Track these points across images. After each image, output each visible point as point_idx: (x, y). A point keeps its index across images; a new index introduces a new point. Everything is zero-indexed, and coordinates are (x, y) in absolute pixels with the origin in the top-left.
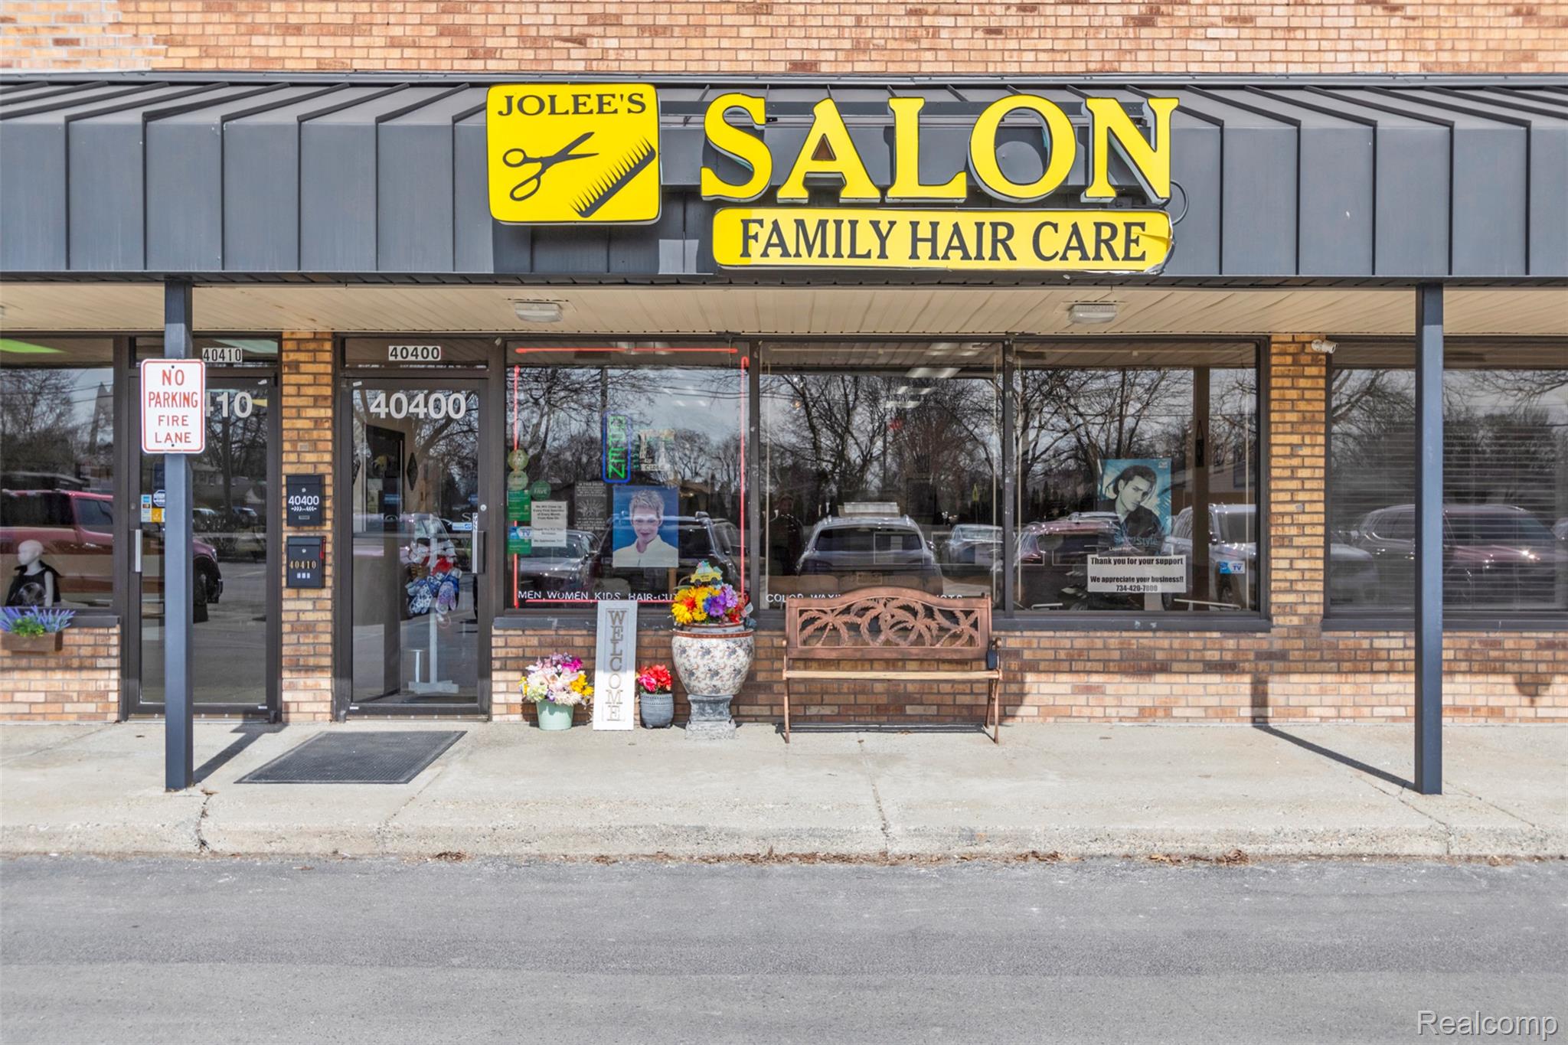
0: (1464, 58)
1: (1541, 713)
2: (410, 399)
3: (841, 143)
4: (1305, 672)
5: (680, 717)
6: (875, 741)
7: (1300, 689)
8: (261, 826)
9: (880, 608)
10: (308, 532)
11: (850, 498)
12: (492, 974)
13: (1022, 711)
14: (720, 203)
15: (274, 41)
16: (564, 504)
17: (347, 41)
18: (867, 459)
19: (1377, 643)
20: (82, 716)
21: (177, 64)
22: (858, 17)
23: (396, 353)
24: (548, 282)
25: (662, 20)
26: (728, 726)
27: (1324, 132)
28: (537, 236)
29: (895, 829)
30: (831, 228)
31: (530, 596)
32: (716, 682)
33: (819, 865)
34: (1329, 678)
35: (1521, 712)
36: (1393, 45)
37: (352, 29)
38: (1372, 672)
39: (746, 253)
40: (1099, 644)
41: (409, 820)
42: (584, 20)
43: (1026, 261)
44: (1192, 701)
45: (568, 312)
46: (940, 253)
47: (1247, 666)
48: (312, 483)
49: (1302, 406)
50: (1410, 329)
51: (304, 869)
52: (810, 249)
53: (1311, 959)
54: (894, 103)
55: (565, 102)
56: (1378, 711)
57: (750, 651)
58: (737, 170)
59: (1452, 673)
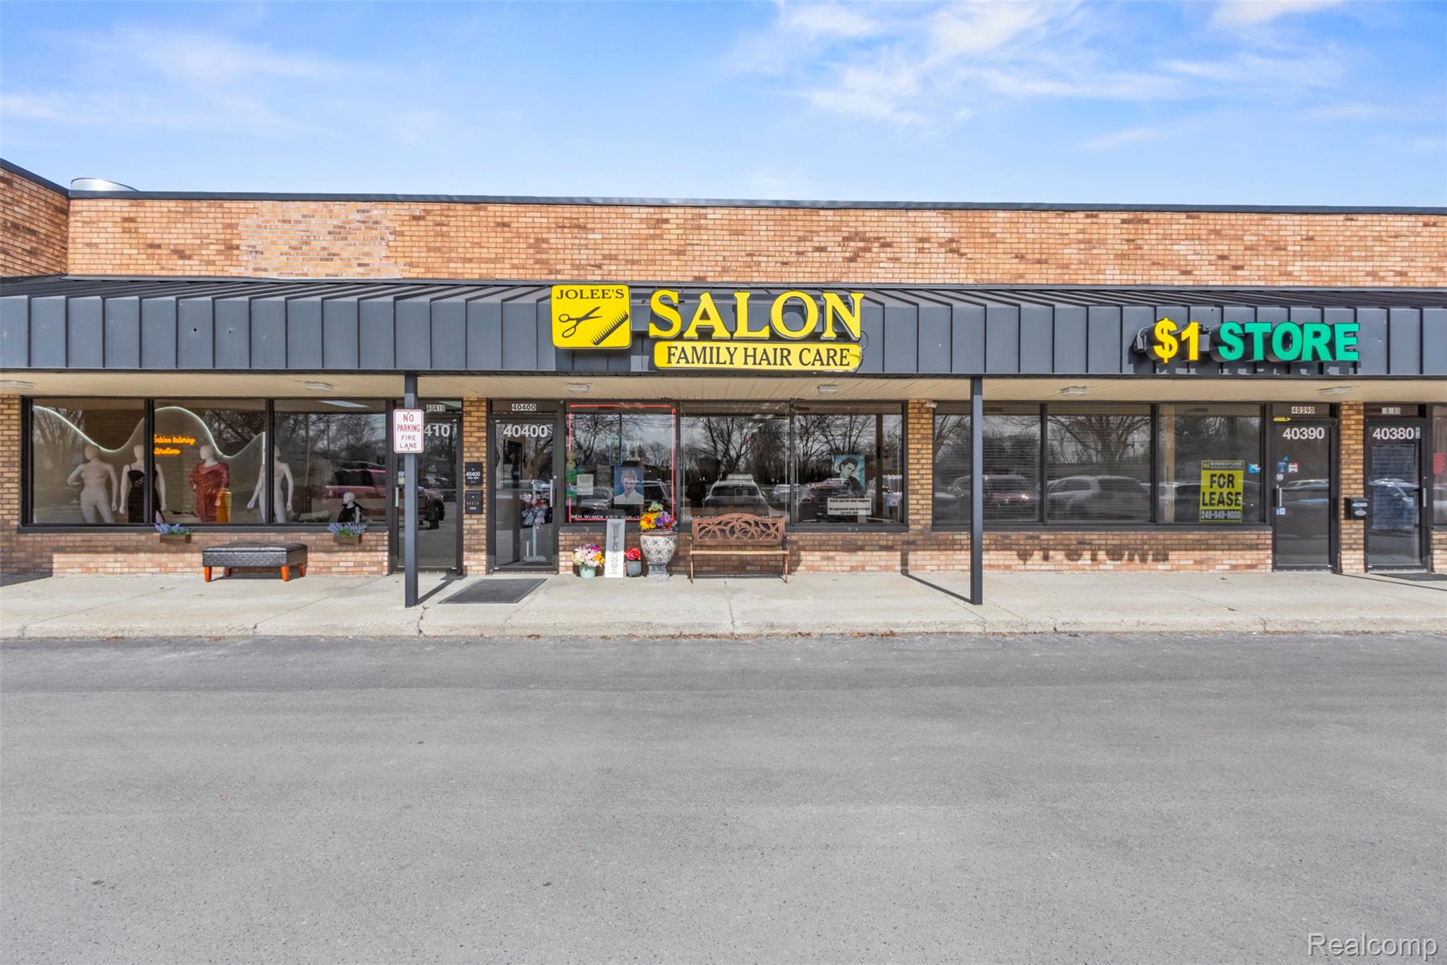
0: (993, 277)
1: (1028, 567)
2: (522, 428)
3: (713, 312)
4: (924, 550)
5: (644, 572)
6: (731, 582)
7: (921, 558)
8: (447, 623)
9: (735, 522)
10: (475, 488)
11: (731, 472)
12: (548, 692)
13: (799, 568)
14: (658, 339)
15: (459, 265)
16: (592, 476)
17: (493, 266)
18: (739, 457)
19: (956, 537)
20: (371, 573)
21: (415, 275)
22: (724, 257)
23: (515, 407)
24: (580, 375)
25: (636, 257)
26: (666, 576)
27: (930, 309)
28: (574, 354)
29: (738, 623)
30: (708, 351)
31: (577, 517)
32: (660, 556)
33: (703, 639)
34: (934, 553)
35: (1019, 567)
36: (962, 271)
37: (496, 260)
38: (954, 550)
39: (669, 362)
40: (833, 538)
41: (517, 620)
42: (601, 257)
43: (796, 366)
44: (874, 563)
45: (592, 389)
46: (758, 362)
47: (898, 547)
48: (477, 466)
49: (922, 431)
50: (968, 397)
51: (467, 643)
52: (698, 360)
53: (921, 681)
54: (737, 295)
55: (587, 293)
56: (956, 567)
57: (675, 542)
58: (665, 324)
59: (988, 550)
